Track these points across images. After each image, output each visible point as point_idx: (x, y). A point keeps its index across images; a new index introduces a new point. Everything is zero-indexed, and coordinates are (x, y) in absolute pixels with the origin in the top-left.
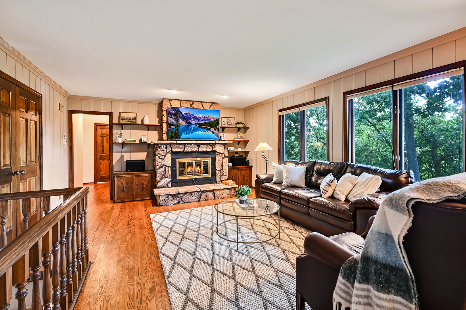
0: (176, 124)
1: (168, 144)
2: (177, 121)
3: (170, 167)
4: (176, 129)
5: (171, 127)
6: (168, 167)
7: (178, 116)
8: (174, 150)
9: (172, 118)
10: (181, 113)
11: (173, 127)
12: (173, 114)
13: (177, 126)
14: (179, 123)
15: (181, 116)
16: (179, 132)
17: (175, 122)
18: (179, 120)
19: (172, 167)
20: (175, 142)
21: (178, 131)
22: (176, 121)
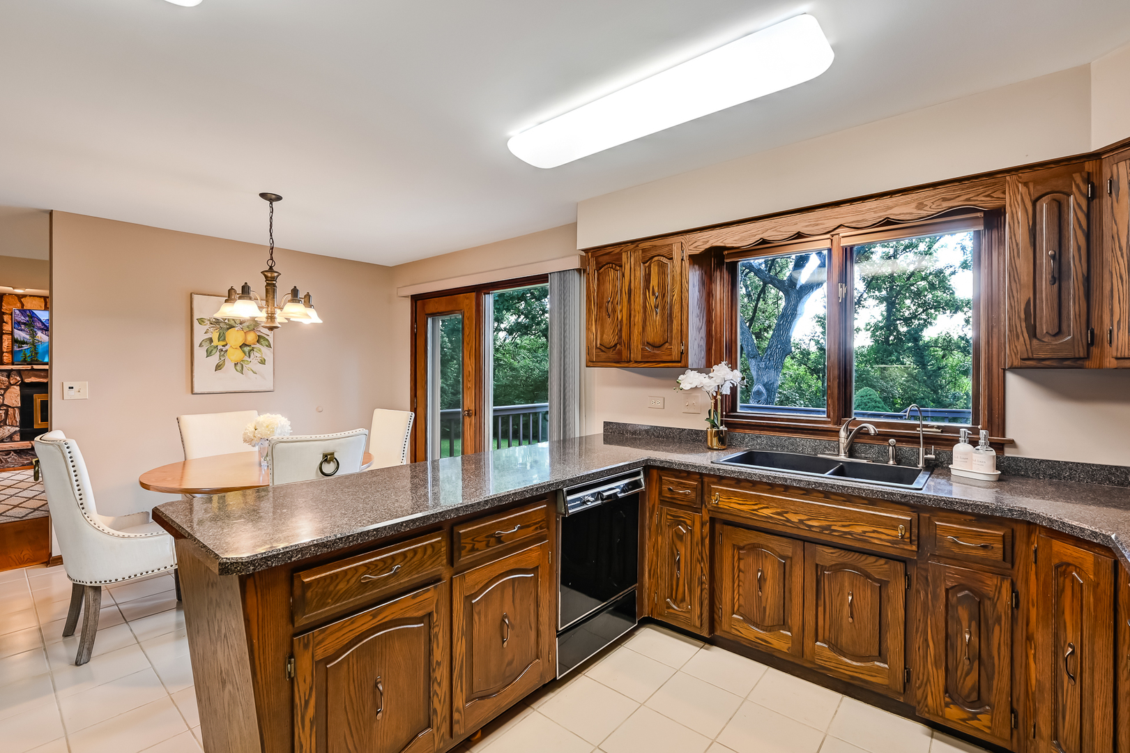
0: (31, 341)
1: (12, 370)
2: (33, 335)
3: (16, 407)
4: (33, 349)
5: (22, 347)
6: (13, 408)
7: (33, 327)
8: (27, 380)
9: (21, 330)
10: (40, 320)
11: (25, 347)
12: (24, 324)
13: (34, 345)
14: (37, 338)
15: (39, 325)
16: (39, 355)
17: (28, 337)
18: (36, 334)
19: (22, 409)
20: (29, 367)
21: (37, 353)
22: (30, 335)
